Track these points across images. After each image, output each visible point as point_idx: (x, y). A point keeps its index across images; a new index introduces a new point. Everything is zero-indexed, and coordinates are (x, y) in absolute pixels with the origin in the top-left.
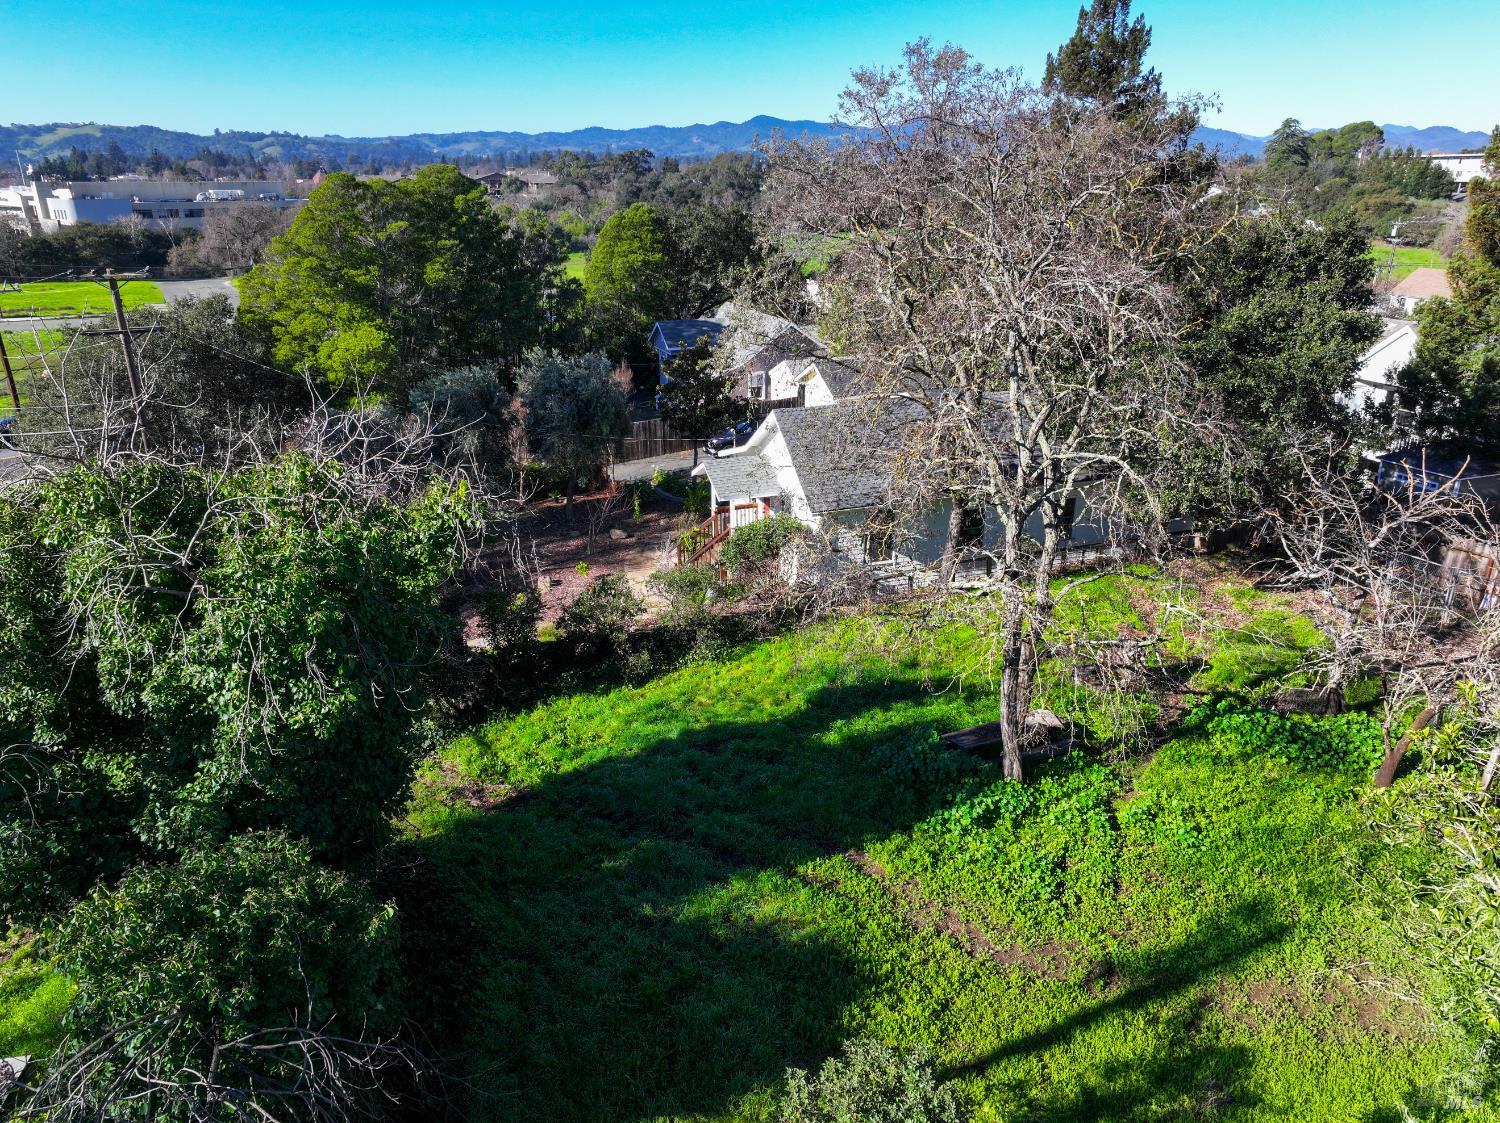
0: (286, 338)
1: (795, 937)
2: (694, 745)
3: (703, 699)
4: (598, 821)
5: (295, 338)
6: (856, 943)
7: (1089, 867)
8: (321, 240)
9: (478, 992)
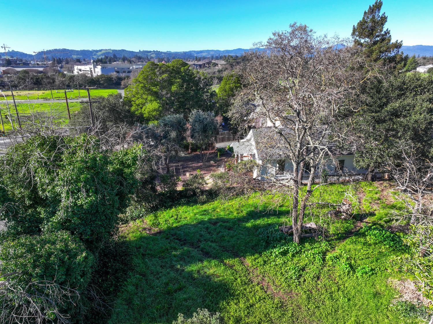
0: (134, 105)
1: (216, 280)
2: (210, 223)
3: (218, 210)
4: (176, 241)
5: (137, 105)
6: (232, 284)
7: (312, 271)
8: (145, 79)
9: (125, 282)
